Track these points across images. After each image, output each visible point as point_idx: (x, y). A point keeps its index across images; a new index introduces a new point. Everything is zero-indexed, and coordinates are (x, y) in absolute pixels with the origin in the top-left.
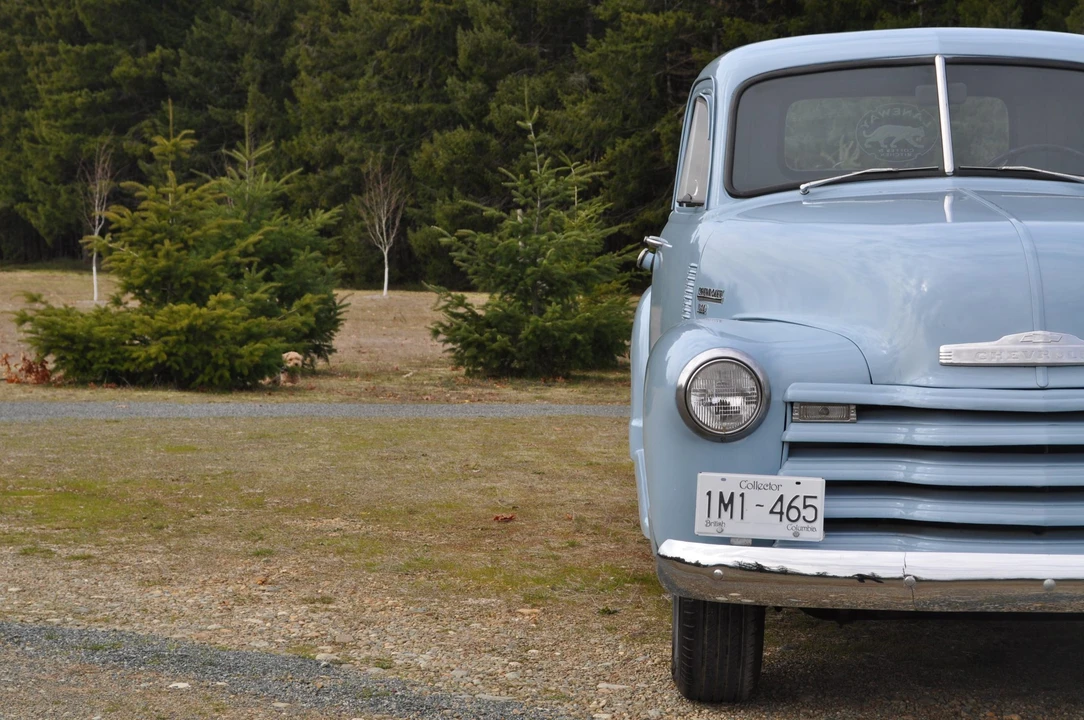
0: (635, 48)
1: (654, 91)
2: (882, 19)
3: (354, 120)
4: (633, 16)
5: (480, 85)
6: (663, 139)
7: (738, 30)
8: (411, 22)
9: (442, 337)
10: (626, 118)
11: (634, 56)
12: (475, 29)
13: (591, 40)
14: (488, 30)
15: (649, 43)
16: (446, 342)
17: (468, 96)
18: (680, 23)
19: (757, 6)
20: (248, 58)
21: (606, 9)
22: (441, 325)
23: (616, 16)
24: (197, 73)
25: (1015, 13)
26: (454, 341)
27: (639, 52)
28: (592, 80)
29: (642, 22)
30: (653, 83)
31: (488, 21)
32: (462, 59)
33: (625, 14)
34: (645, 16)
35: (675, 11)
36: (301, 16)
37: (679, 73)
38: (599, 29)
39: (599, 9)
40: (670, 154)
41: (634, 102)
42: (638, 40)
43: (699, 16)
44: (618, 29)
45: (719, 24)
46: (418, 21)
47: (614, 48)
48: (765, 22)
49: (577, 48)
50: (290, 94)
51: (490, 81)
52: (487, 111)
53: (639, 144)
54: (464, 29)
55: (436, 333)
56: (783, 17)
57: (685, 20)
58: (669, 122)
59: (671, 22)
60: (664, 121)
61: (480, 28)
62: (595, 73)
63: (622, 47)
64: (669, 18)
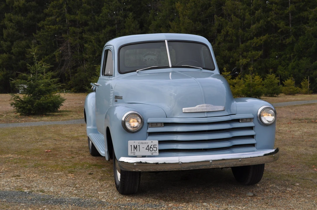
0: (48, 34)
1: (54, 44)
2: (107, 27)
4: (48, 26)
5: (9, 43)
6: (56, 56)
7: (73, 30)
9: (13, 106)
10: (47, 51)
12: (8, 29)
13: (37, 31)
14: (11, 29)
15: (52, 32)
16: (14, 107)
17: (6, 46)
18: (59, 28)
19: (77, 24)
21: (41, 24)
22: (13, 103)
23: (43, 26)
26: (17, 107)
27: (49, 35)
28: (38, 42)
29: (50, 28)
30: (53, 42)
31: (11, 27)
32: (5, 36)
33: (46, 26)
34: (51, 26)
35: (58, 25)
37: (59, 40)
38: (39, 29)
39: (39, 24)
40: (58, 60)
41: (49, 47)
42: (49, 32)
43: (64, 26)
44: (44, 29)
45: (68, 28)
47: (43, 34)
48: (79, 28)
49: (34, 35)
51: (12, 42)
52: (11, 50)
53: (50, 57)
54: (5, 29)
55: (12, 105)
56: (83, 26)
57: (60, 27)
58: (57, 52)
59: (57, 28)
60: (56, 51)
61: (9, 29)
62: (38, 40)
63: (45, 33)
64: (56, 27)
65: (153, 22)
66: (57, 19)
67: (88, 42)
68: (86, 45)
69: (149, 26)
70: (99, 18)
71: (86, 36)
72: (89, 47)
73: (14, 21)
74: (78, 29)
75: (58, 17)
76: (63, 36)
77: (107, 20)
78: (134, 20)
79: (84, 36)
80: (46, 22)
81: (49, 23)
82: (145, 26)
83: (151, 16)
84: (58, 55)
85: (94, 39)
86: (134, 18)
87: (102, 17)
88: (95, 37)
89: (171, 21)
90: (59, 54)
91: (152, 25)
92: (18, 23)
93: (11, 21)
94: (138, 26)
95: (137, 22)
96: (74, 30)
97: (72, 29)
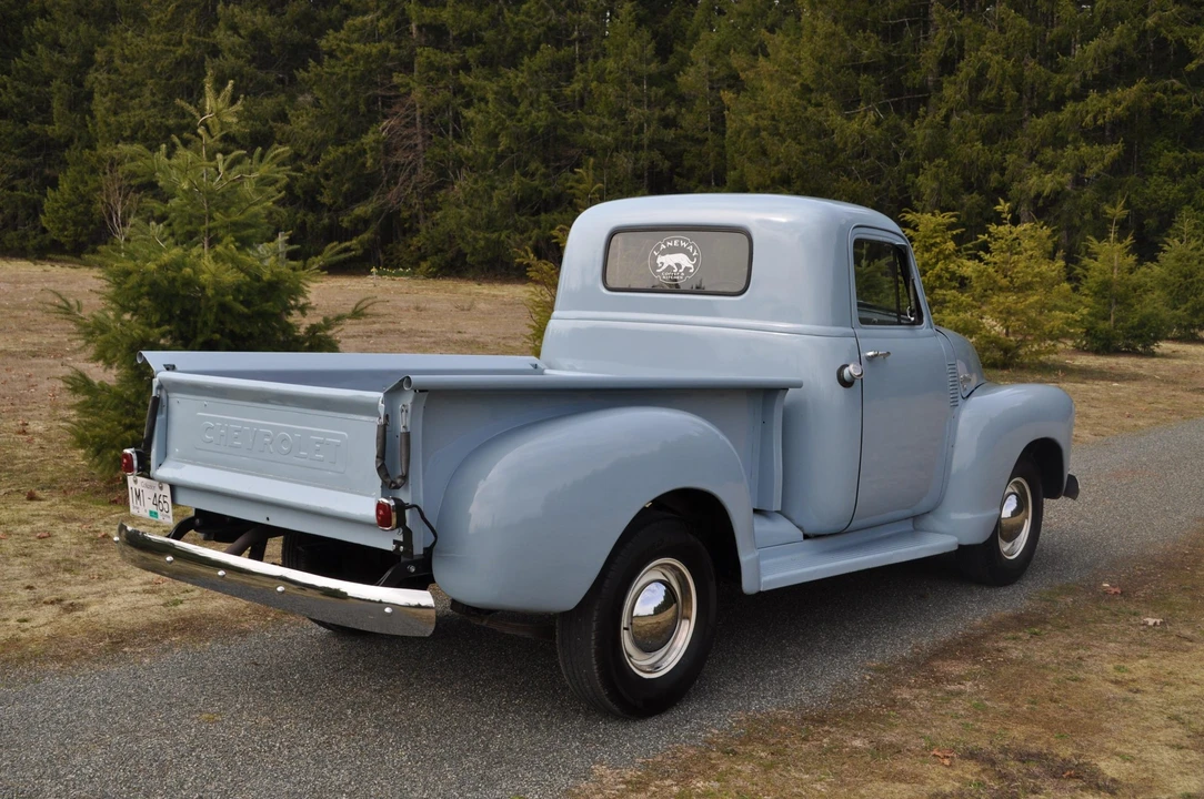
0: (346, 71)
3: (135, 132)
6: (367, 148)
7: (428, 58)
8: (174, 53)
11: (345, 78)
13: (312, 64)
14: (232, 59)
15: (360, 67)
18: (385, 54)
20: (56, 83)
21: (328, 41)
24: (19, 94)
25: (650, 46)
27: (350, 75)
28: (317, 100)
30: (361, 101)
36: (99, 49)
37: (385, 94)
43: (400, 46)
44: (335, 57)
45: (415, 53)
46: (180, 51)
50: (91, 113)
53: (350, 151)
56: (465, 48)
57: (388, 50)
64: (374, 49)
65: (704, 35)
66: (381, 24)
67: (476, 101)
68: (469, 114)
69: (691, 48)
70: (516, 19)
71: (470, 80)
72: (480, 117)
73: (242, 32)
74: (447, 56)
75: (386, 14)
76: (397, 79)
77: (543, 25)
78: (638, 26)
79: (465, 79)
80: (342, 34)
81: (355, 36)
82: (679, 49)
83: (699, 15)
84: (373, 144)
85: (496, 93)
86: (640, 21)
87: (528, 14)
88: (502, 83)
89: (771, 30)
90: (377, 141)
91: (700, 43)
92: (256, 36)
93: (234, 28)
94: (650, 50)
95: (646, 34)
96: (433, 58)
97: (425, 54)
